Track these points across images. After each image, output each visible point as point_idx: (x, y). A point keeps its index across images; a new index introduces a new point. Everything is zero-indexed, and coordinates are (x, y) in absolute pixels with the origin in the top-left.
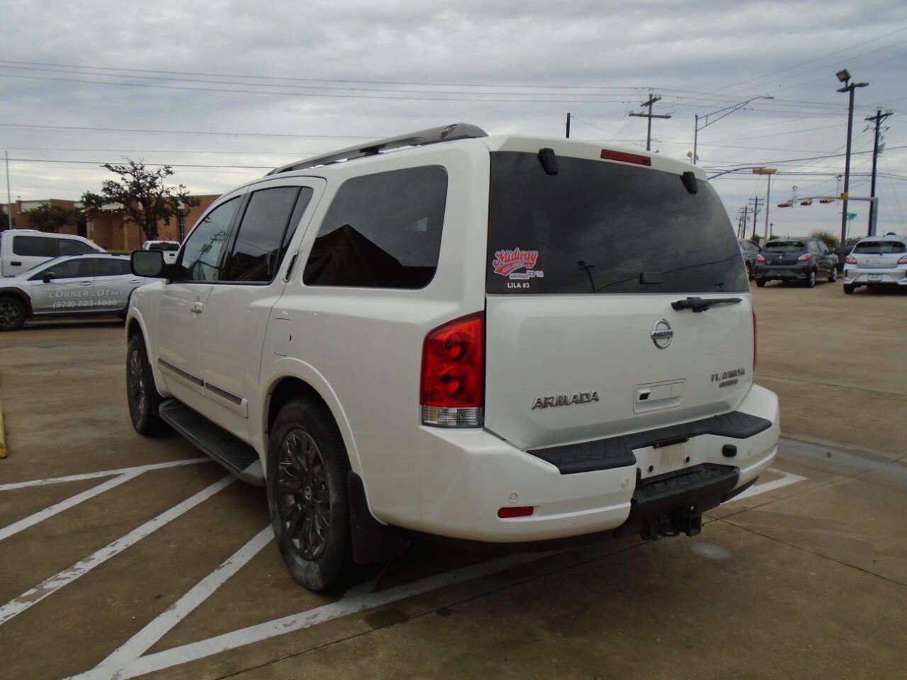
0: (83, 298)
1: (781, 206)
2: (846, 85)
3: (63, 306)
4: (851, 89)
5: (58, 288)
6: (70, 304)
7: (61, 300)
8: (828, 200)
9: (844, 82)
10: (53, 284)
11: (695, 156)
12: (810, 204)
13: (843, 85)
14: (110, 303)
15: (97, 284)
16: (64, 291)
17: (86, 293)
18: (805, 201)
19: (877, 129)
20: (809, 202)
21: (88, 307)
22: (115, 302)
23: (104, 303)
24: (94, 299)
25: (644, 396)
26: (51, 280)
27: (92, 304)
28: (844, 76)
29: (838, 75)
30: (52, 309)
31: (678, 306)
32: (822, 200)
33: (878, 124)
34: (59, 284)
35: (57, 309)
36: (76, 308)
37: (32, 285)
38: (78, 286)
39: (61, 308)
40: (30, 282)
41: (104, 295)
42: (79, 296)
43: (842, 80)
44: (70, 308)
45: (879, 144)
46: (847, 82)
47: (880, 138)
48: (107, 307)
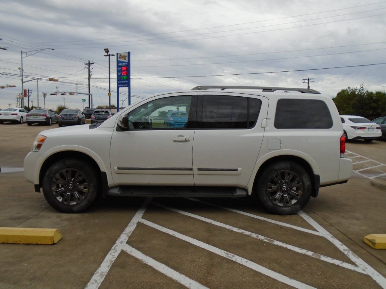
1: (51, 94)
2: (108, 54)
4: (109, 55)
8: (73, 93)
9: (107, 53)
11: (22, 69)
12: (65, 94)
13: (106, 54)
18: (63, 93)
19: (89, 68)
20: (64, 94)
28: (107, 51)
29: (105, 50)
32: (70, 93)
33: (89, 66)
43: (106, 52)
45: (90, 74)
46: (108, 53)
47: (90, 72)
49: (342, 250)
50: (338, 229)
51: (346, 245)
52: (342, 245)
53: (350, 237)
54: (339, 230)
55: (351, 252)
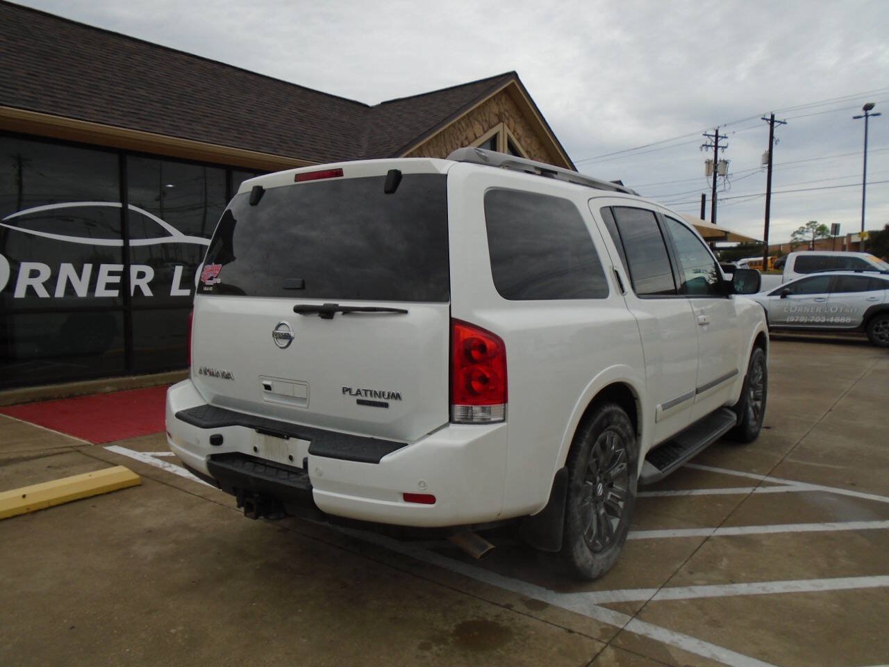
0: (817, 314)
3: (796, 320)
5: (793, 304)
6: (803, 319)
7: (795, 315)
10: (791, 299)
14: (843, 320)
15: (831, 301)
16: (798, 307)
17: (818, 310)
21: (820, 323)
22: (848, 320)
23: (837, 320)
24: (827, 316)
25: (268, 387)
26: (788, 296)
27: (823, 321)
30: (785, 323)
31: (298, 310)
34: (794, 300)
35: (790, 323)
36: (808, 323)
37: (770, 300)
38: (812, 302)
39: (793, 323)
40: (769, 297)
41: (837, 312)
42: (812, 311)
44: (802, 323)
48: (839, 324)
49: (172, 465)
50: (189, 493)
51: (170, 473)
52: (175, 471)
53: (164, 486)
54: (186, 492)
55: (161, 466)
